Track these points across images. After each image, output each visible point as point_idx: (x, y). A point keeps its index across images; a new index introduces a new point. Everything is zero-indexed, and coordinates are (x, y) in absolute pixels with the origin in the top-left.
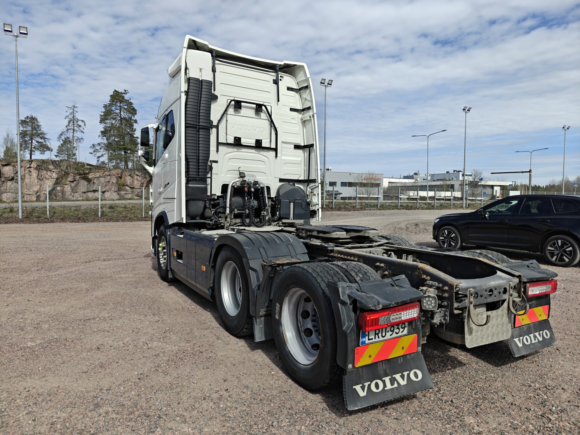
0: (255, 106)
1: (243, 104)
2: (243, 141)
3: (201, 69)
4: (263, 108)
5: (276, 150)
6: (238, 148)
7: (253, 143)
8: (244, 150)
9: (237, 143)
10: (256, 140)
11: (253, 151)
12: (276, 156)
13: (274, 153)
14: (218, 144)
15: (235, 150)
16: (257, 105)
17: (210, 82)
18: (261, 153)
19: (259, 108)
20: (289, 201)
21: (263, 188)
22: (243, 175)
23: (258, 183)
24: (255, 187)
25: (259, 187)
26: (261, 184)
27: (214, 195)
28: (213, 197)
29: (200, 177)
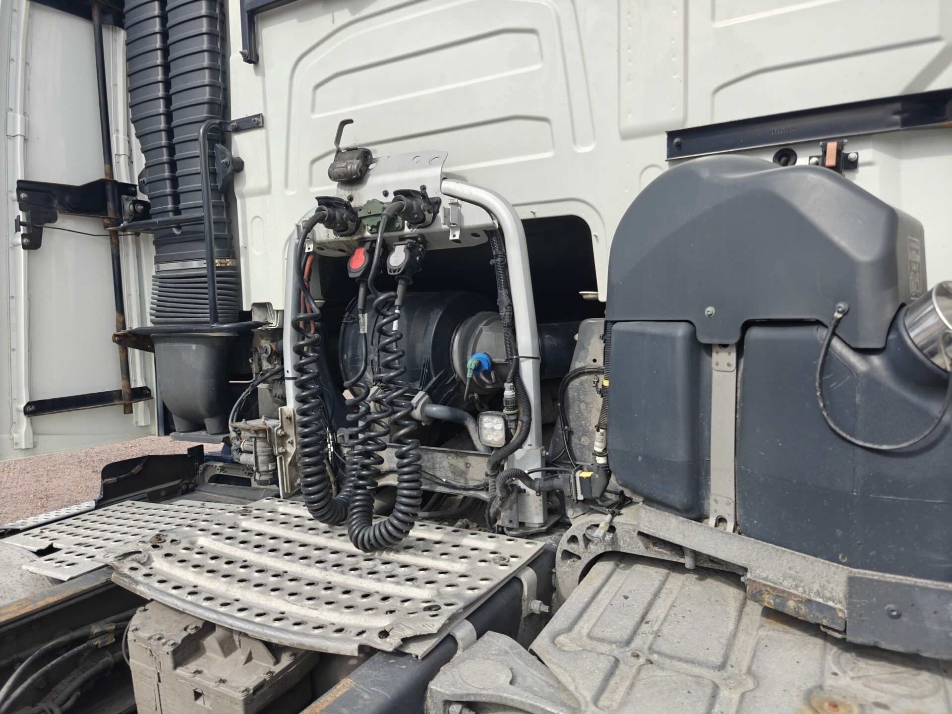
14: (255, 11)
20: (693, 337)
21: (496, 234)
22: (353, 165)
23: (446, 202)
24: (422, 240)
25: (456, 235)
26: (466, 207)
27: (264, 306)
28: (257, 317)
29: (184, 216)
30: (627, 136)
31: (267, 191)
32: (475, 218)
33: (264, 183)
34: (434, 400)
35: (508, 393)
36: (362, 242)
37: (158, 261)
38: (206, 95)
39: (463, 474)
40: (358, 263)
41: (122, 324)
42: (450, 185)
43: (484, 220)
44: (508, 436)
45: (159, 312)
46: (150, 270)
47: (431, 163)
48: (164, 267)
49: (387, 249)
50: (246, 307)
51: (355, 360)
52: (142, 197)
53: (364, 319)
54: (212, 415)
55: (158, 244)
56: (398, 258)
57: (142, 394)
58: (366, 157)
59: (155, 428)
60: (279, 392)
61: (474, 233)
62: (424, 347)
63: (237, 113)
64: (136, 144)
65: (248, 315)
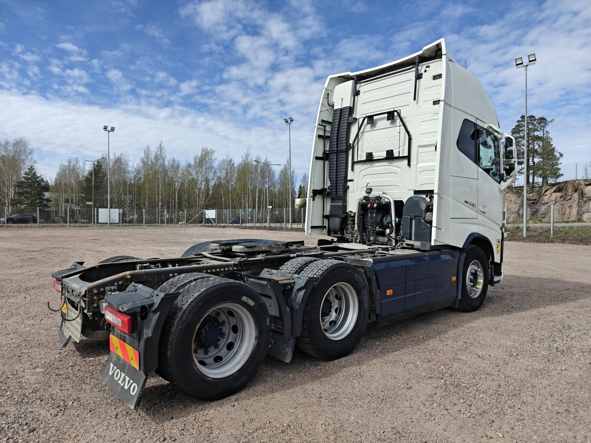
0: (386, 115)
1: (375, 118)
2: (376, 156)
3: (342, 99)
4: (396, 113)
5: (408, 158)
6: (371, 163)
7: (384, 155)
8: (377, 164)
9: (370, 158)
10: (387, 151)
11: (385, 163)
12: (409, 165)
13: (406, 162)
14: (353, 163)
15: (369, 166)
16: (388, 113)
17: (350, 107)
18: (394, 164)
19: (391, 115)
20: (410, 218)
21: (390, 203)
22: (369, 191)
23: (383, 198)
24: (379, 203)
25: (384, 203)
26: (386, 199)
27: (351, 212)
28: (349, 214)
29: (338, 196)
30: (409, 190)
31: (353, 192)
32: (387, 200)
33: (353, 191)
34: (380, 228)
35: (390, 226)
36: (370, 203)
37: (331, 203)
38: (344, 176)
39: (384, 240)
40: (369, 206)
41: (324, 214)
42: (384, 195)
43: (388, 201)
44: (390, 232)
45: (331, 211)
46: (330, 204)
47: (381, 191)
48: (332, 204)
49: (374, 204)
50: (347, 212)
51: (367, 222)
52: (328, 191)
53: (369, 214)
54: (339, 231)
55: (331, 200)
56: (375, 205)
57: (325, 227)
58: (371, 189)
59: (327, 234)
60: (353, 227)
61: (387, 202)
62: (379, 219)
63: (349, 178)
64: (329, 182)
65: (348, 213)
